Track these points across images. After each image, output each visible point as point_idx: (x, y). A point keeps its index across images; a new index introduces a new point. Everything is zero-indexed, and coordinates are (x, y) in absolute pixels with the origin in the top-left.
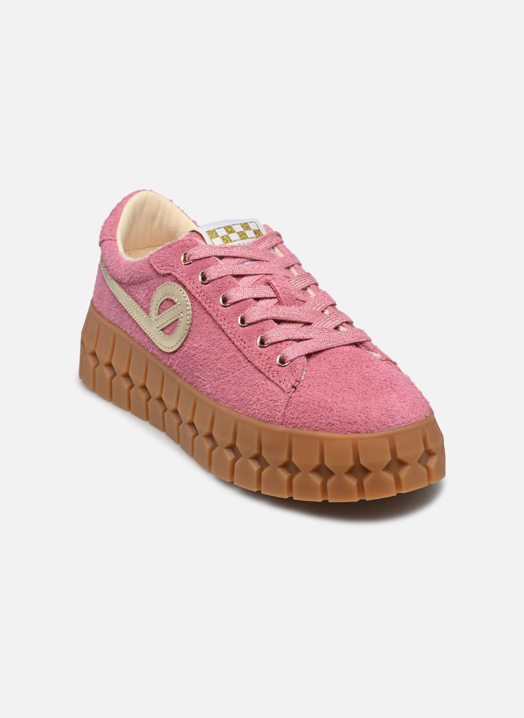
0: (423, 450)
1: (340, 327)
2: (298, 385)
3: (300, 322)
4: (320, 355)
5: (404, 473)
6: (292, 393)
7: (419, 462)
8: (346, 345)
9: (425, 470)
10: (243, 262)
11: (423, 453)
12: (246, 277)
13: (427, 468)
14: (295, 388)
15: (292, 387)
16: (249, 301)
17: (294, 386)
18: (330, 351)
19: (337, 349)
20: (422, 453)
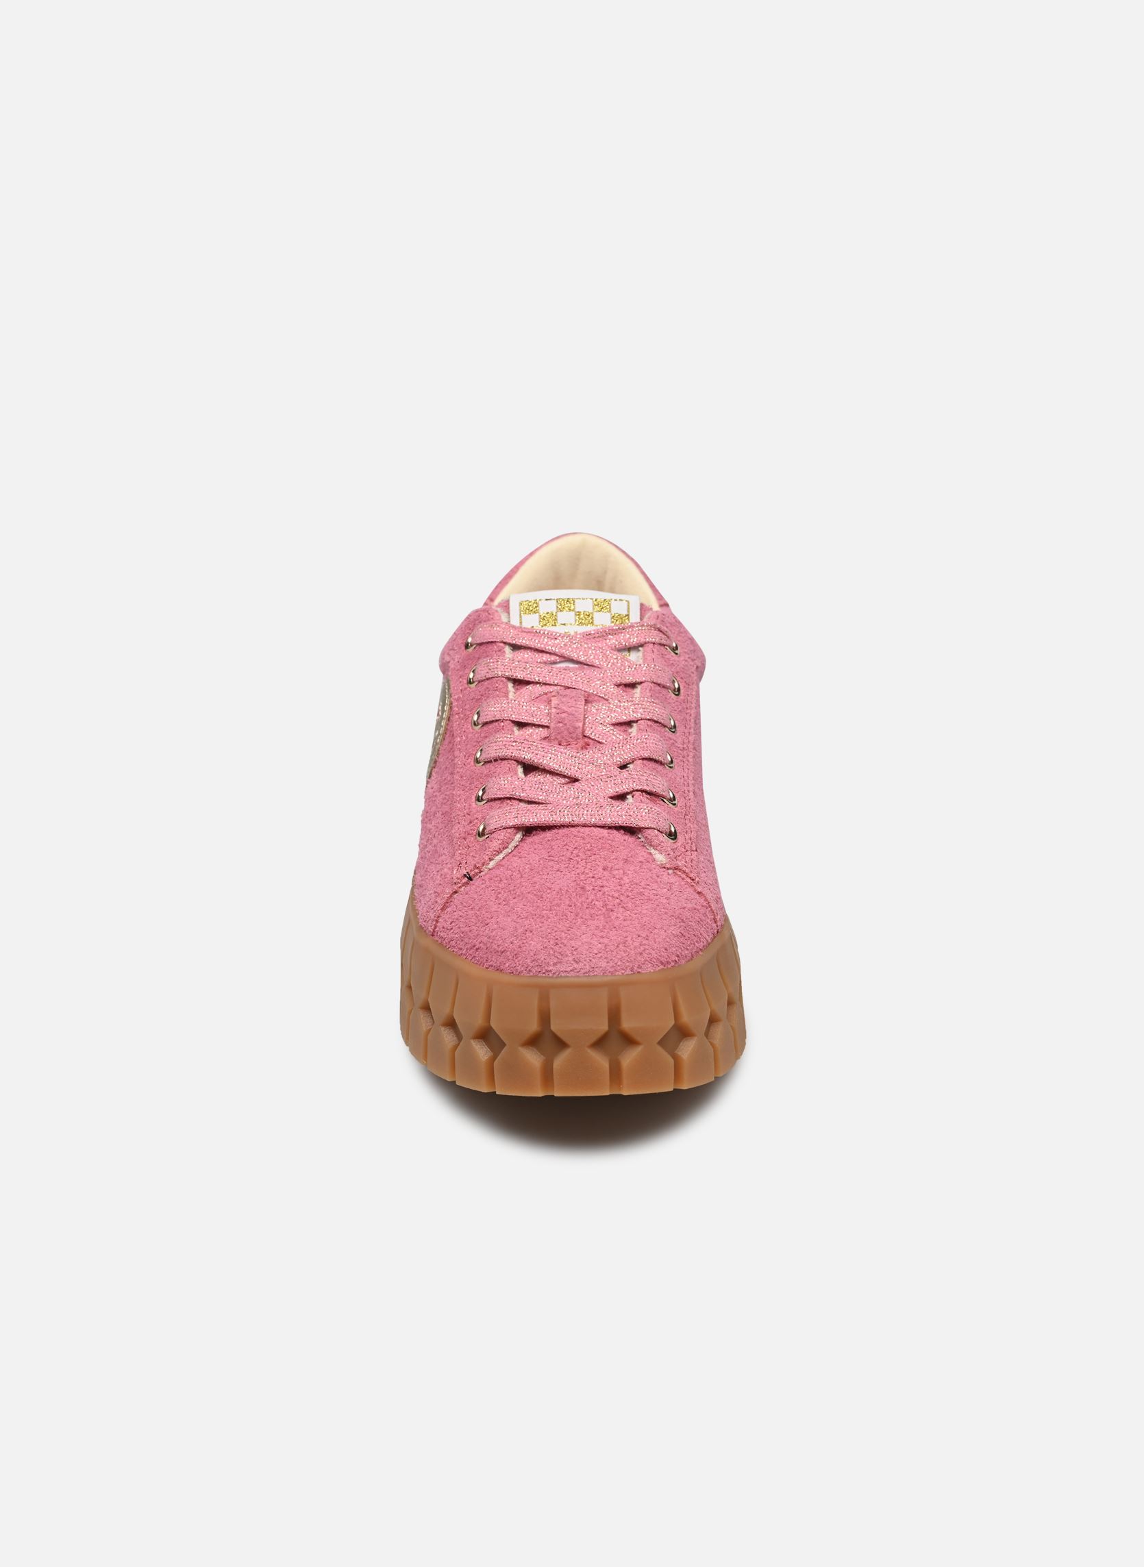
0: (673, 1023)
1: (629, 797)
2: (477, 874)
3: (564, 776)
4: (549, 835)
5: (629, 1058)
6: (460, 885)
7: (661, 1043)
8: (603, 827)
9: (671, 1061)
10: (555, 663)
11: (671, 1028)
12: (532, 685)
13: (676, 1059)
14: (470, 879)
15: (465, 875)
16: (502, 724)
17: (469, 875)
18: (565, 831)
19: (582, 830)
20: (669, 1028)
